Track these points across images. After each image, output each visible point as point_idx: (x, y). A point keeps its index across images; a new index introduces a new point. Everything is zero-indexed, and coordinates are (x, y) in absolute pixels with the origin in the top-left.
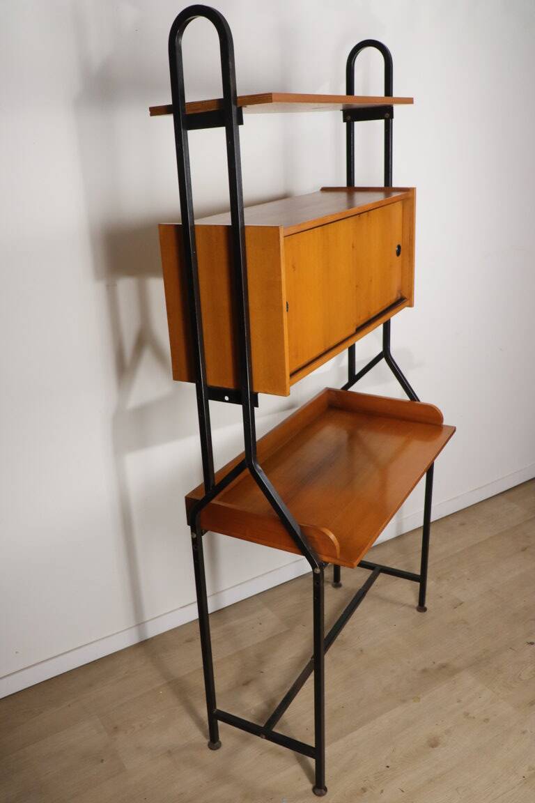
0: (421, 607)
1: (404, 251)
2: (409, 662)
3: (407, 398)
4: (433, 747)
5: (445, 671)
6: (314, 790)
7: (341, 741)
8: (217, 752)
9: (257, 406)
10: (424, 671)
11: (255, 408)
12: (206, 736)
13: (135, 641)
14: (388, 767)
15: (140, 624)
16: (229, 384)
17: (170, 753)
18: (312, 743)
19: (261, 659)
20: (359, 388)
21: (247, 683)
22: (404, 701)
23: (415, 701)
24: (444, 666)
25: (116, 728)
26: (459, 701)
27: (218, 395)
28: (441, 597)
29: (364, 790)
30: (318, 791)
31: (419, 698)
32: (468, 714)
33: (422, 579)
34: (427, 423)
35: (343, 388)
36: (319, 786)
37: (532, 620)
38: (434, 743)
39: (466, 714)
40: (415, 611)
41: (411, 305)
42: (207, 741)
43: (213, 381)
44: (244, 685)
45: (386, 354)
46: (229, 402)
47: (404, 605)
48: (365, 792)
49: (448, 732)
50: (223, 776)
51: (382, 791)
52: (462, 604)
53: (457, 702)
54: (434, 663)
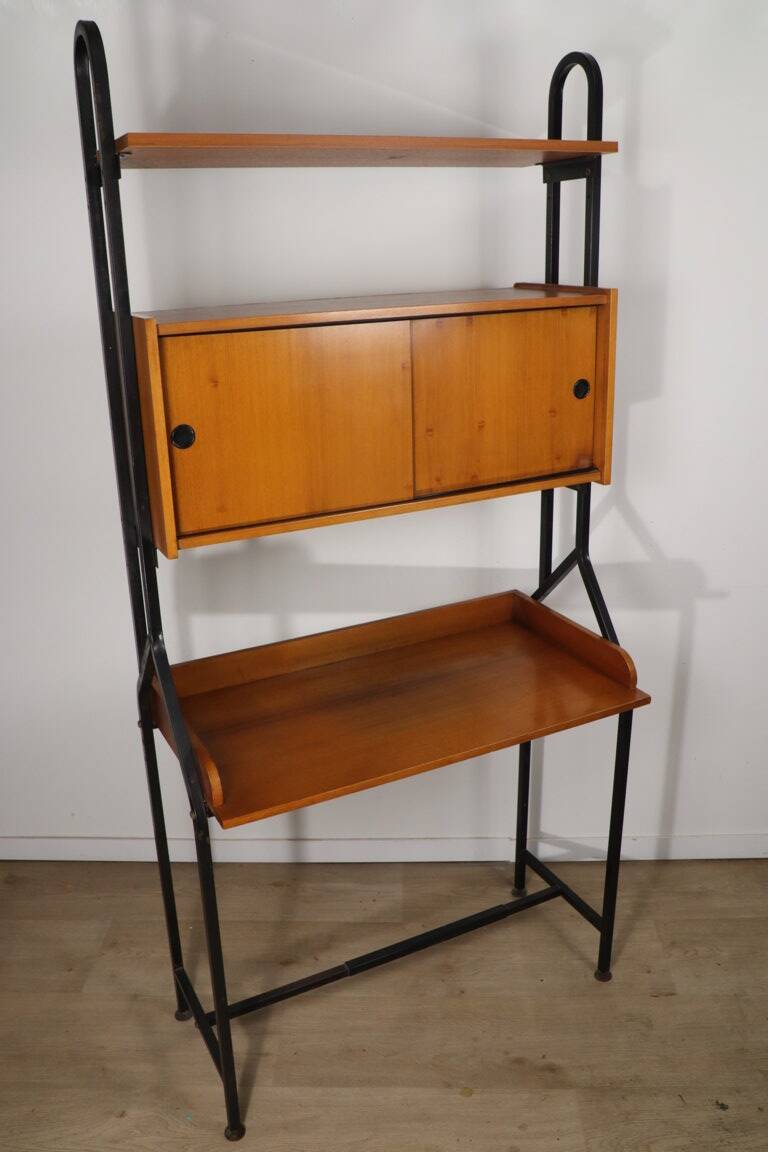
0: (603, 971)
1: (599, 391)
2: (510, 1039)
5: (551, 1076)
6: (226, 1131)
7: (319, 1091)
10: (519, 1061)
17: (134, 997)
19: (331, 942)
20: (552, 602)
21: (285, 963)
22: (448, 1085)
23: (461, 1093)
24: (552, 1069)
26: (522, 1127)
28: (649, 972)
30: (233, 1133)
31: (472, 1093)
33: (603, 927)
35: (533, 597)
37: (761, 1071)
44: (281, 963)
45: (580, 555)
47: (583, 958)
50: (158, 1053)
52: (672, 994)
53: (520, 1127)
54: (544, 1057)
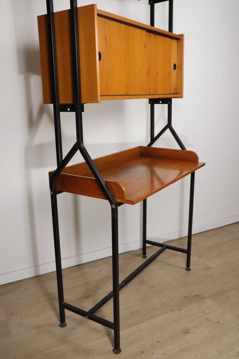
0: (188, 268)
1: (178, 67)
2: (178, 293)
3: (180, 149)
4: (186, 333)
5: (198, 298)
6: (113, 351)
8: (64, 328)
9: (83, 111)
10: (186, 297)
11: (83, 113)
12: (59, 321)
13: (32, 275)
14: (158, 342)
15: (36, 265)
16: (70, 101)
17: (37, 327)
18: (112, 320)
19: (97, 287)
20: (156, 145)
21: (87, 297)
22: (173, 311)
23: (178, 311)
24: (197, 296)
25: (12, 314)
27: (64, 108)
28: (199, 265)
29: (142, 352)
30: (116, 351)
31: (181, 310)
32: (208, 318)
33: (188, 252)
34: (190, 161)
35: (148, 146)
36: (117, 348)
38: (186, 332)
39: (207, 319)
40: (184, 270)
41: (181, 97)
42: (59, 323)
43: (62, 101)
44: (86, 298)
45: (169, 125)
46: (70, 111)
47: (178, 267)
48: (143, 353)
49: (195, 327)
50: (64, 340)
51: (153, 354)
52: (210, 268)
53: (203, 313)
54: (192, 294)
